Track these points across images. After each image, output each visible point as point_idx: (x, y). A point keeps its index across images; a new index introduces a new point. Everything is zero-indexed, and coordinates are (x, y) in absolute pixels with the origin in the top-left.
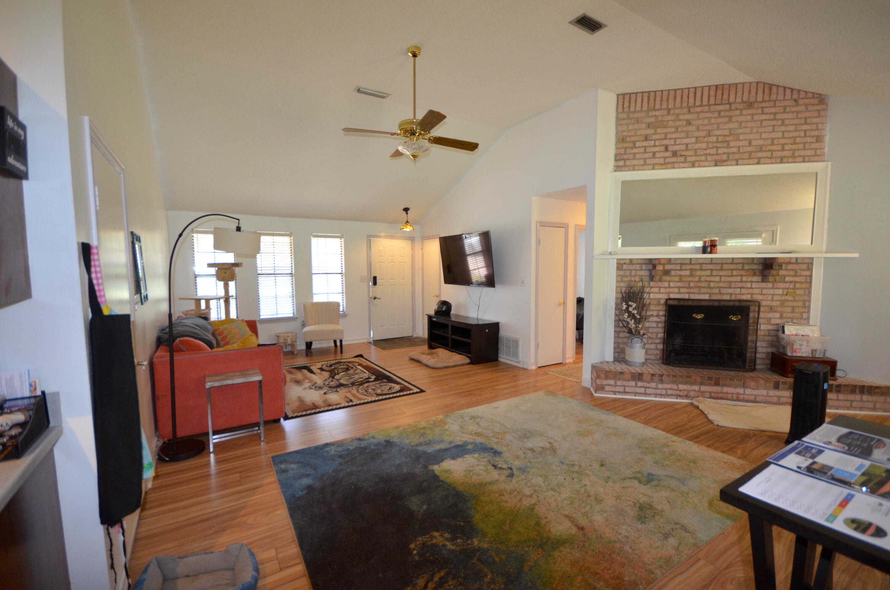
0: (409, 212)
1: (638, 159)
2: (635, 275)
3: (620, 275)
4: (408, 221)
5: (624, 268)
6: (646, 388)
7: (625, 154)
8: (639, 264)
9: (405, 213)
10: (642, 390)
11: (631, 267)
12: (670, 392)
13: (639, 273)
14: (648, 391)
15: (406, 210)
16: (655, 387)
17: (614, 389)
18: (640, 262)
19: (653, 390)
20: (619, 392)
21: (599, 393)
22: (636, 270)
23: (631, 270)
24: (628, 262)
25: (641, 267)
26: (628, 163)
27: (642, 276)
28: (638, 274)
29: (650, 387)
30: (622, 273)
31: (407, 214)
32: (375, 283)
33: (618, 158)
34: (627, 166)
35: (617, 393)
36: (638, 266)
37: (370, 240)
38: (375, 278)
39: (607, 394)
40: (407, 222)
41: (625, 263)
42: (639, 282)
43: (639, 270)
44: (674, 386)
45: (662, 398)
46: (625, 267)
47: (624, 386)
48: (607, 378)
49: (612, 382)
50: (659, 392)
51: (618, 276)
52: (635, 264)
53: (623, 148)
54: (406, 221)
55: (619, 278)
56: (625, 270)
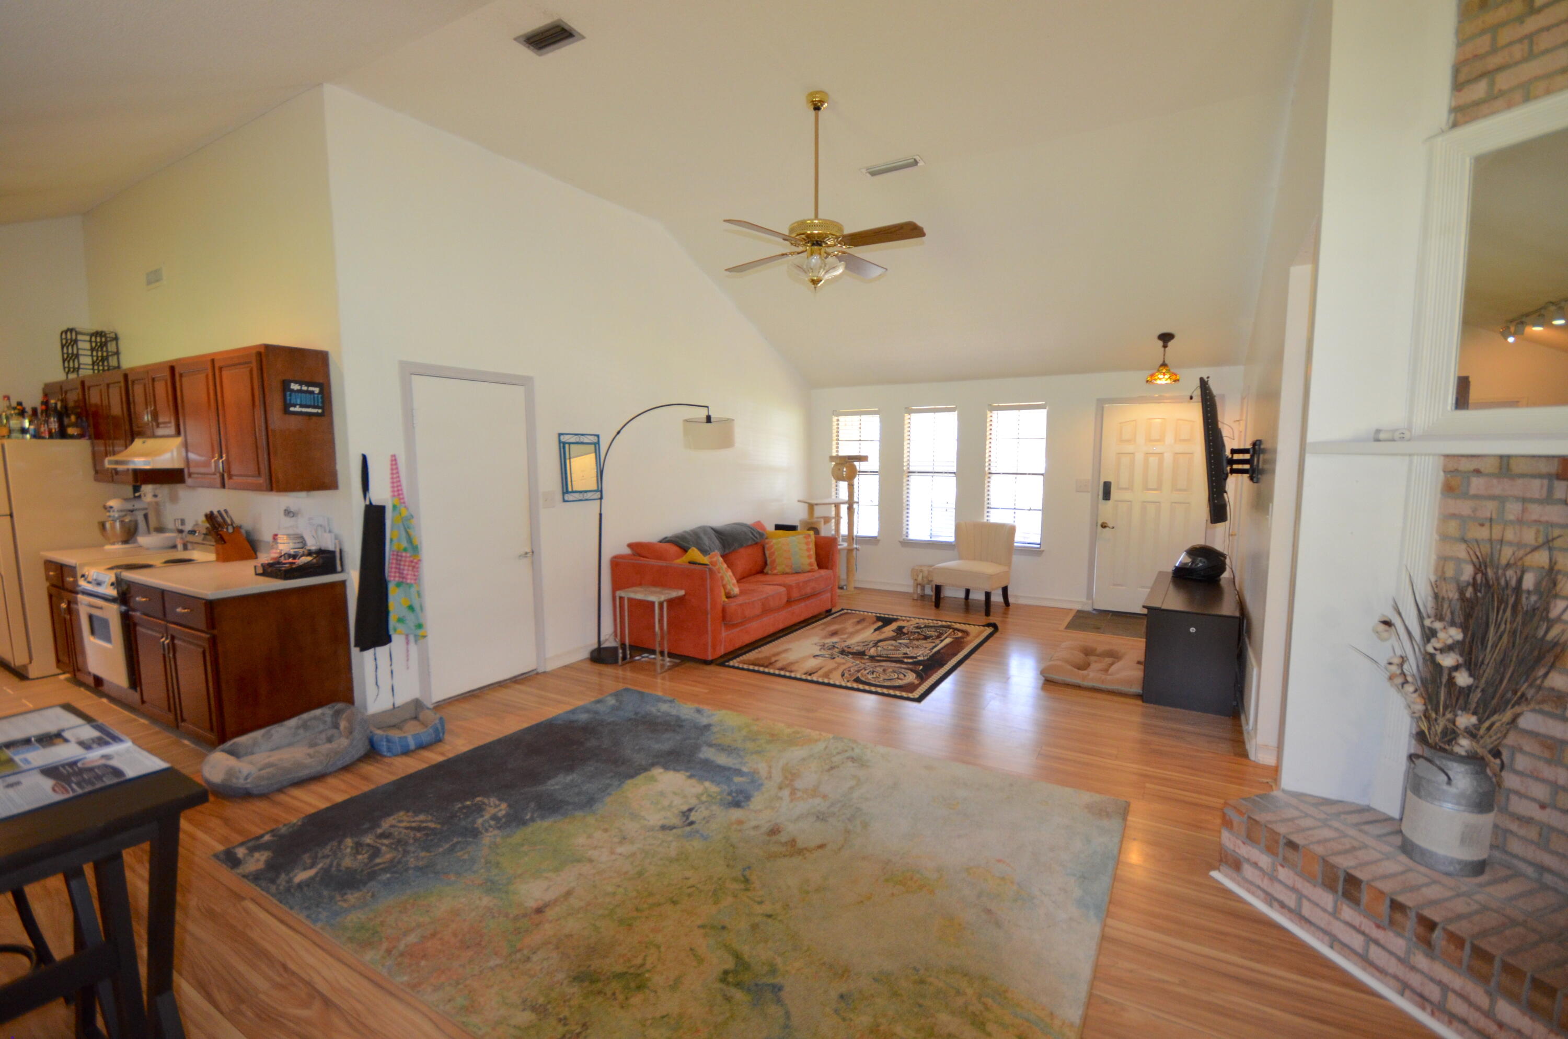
0: (1171, 344)
1: (1546, 52)
2: (1520, 522)
3: (1453, 516)
4: (1167, 362)
5: (1472, 491)
6: (1370, 940)
7: (1494, 50)
8: (1540, 476)
9: (1161, 343)
10: (1357, 942)
11: (1499, 487)
12: (1457, 1006)
13: (1536, 512)
14: (1375, 953)
15: (1166, 338)
16: (1401, 954)
17: (1265, 884)
18: (1544, 468)
19: (1393, 961)
20: (1283, 905)
21: (1226, 875)
22: (1524, 500)
23: (1502, 500)
24: (1488, 467)
25: (1550, 490)
26: (1503, 81)
27: (1552, 525)
28: (1534, 517)
29: (1382, 941)
30: (1464, 507)
31: (1165, 346)
32: (1107, 495)
33: (1462, 77)
34: (1502, 93)
35: (1276, 904)
36: (1537, 483)
37: (1103, 408)
38: (1107, 488)
39: (1249, 891)
40: (1164, 365)
41: (1477, 472)
42: (1535, 549)
43: (1540, 502)
44: (1479, 996)
45: (1423, 1008)
46: (1477, 485)
47: (1301, 896)
48: (1250, 838)
49: (1264, 860)
50: (1415, 980)
51: (1446, 517)
52: (1522, 476)
53: (1483, 32)
54: (1161, 362)
55: (1453, 527)
56: (1477, 497)
